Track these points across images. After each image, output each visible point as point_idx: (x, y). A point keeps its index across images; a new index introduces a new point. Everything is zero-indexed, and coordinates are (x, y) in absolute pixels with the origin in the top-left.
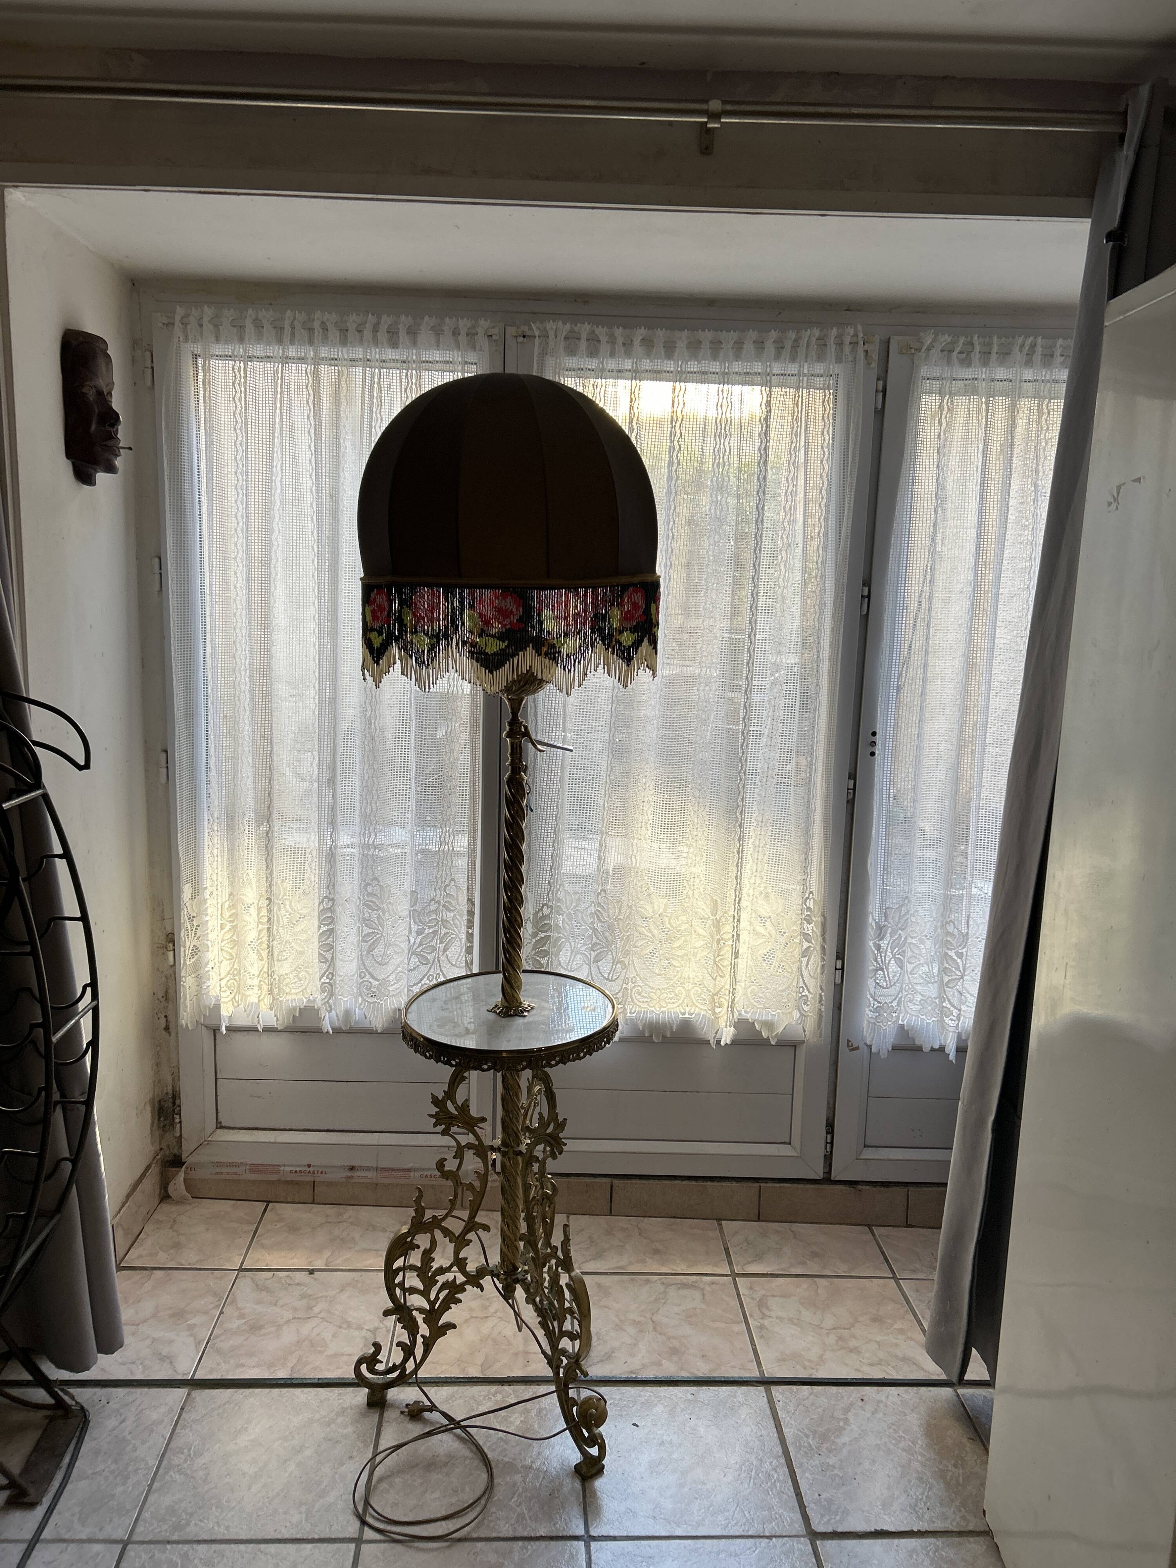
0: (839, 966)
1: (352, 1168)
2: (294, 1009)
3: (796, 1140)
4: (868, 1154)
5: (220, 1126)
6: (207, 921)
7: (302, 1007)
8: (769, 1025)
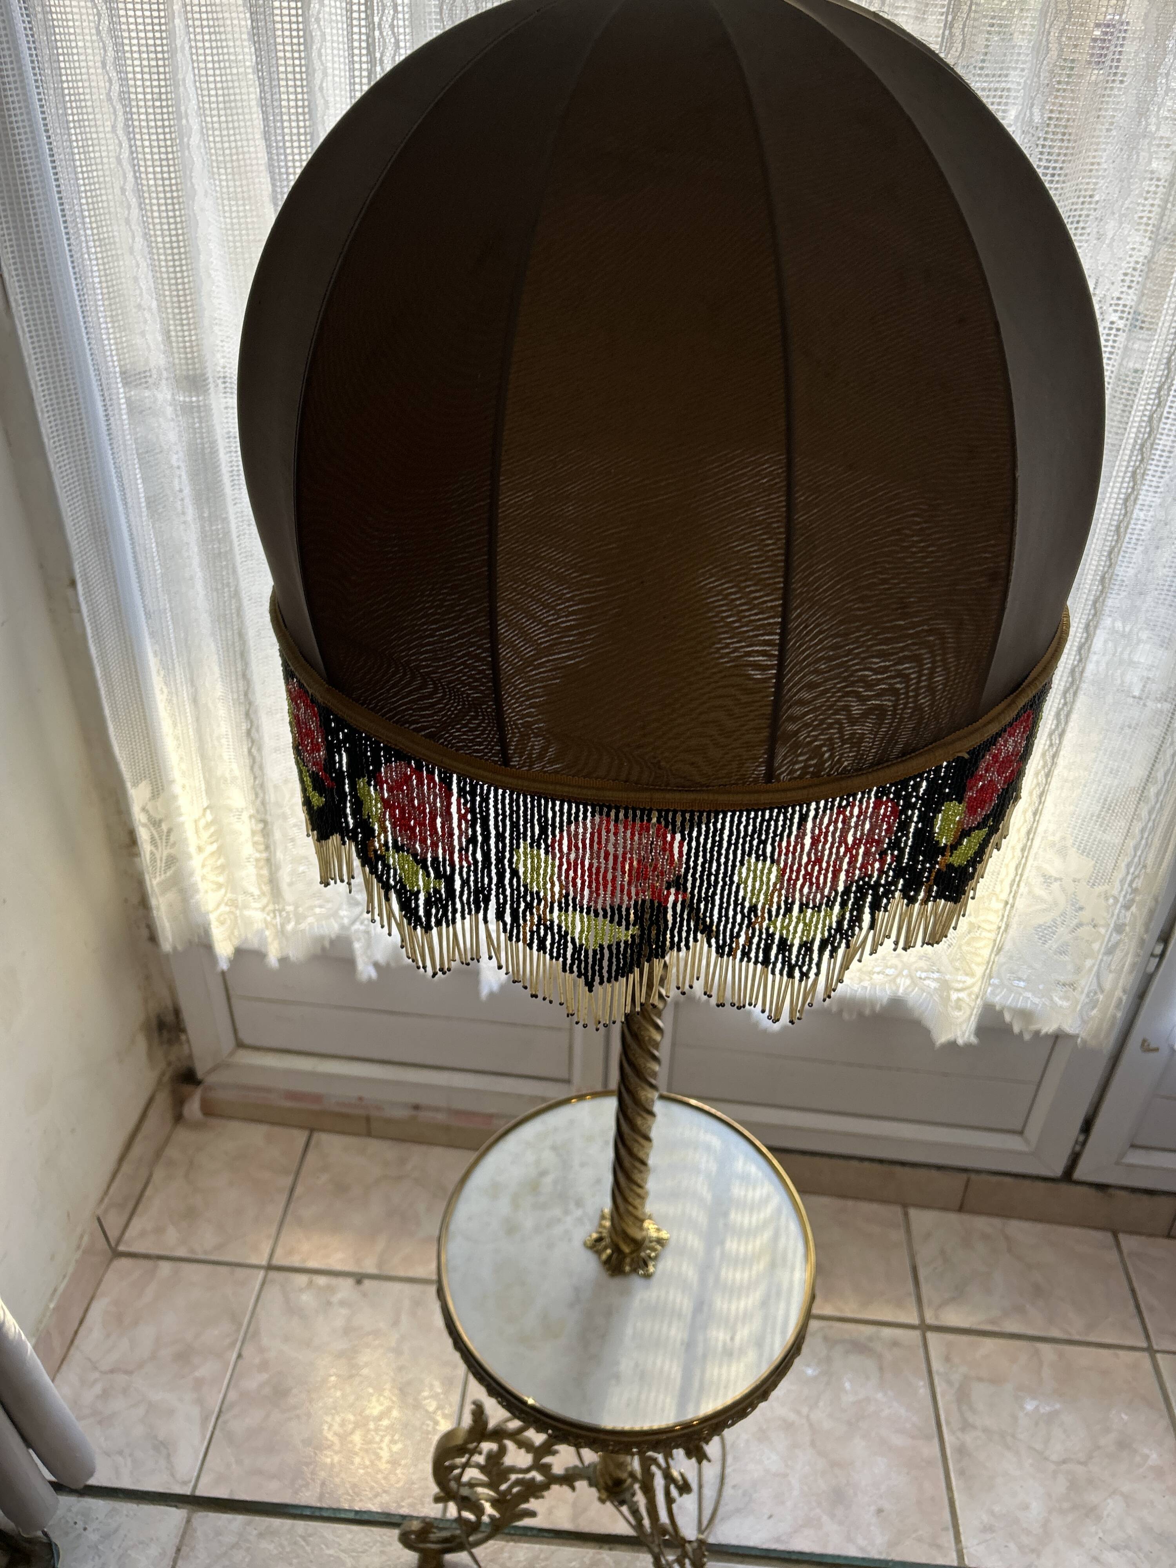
0: (1158, 950)
1: (416, 1107)
2: (322, 938)
3: (1034, 1130)
4: (1136, 1158)
5: (240, 1045)
6: (183, 823)
7: (333, 936)
8: (1026, 1015)
